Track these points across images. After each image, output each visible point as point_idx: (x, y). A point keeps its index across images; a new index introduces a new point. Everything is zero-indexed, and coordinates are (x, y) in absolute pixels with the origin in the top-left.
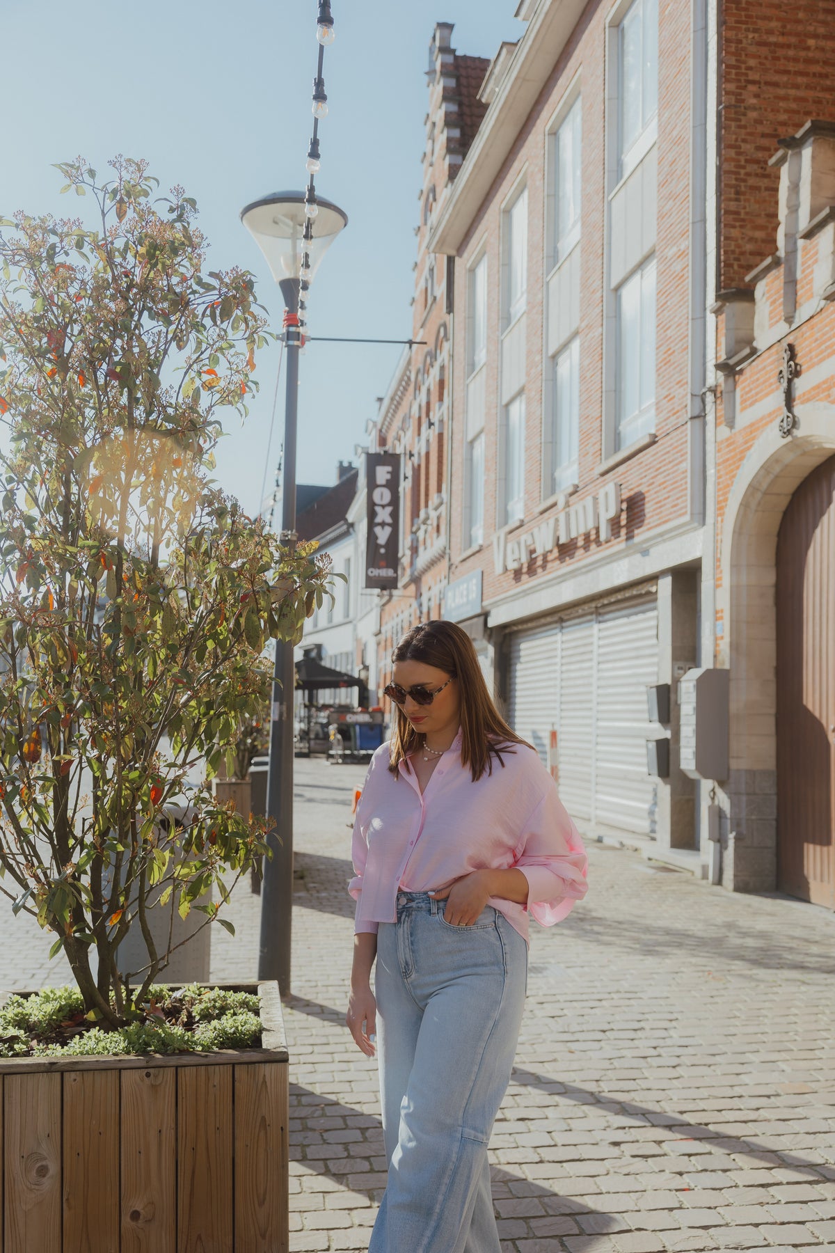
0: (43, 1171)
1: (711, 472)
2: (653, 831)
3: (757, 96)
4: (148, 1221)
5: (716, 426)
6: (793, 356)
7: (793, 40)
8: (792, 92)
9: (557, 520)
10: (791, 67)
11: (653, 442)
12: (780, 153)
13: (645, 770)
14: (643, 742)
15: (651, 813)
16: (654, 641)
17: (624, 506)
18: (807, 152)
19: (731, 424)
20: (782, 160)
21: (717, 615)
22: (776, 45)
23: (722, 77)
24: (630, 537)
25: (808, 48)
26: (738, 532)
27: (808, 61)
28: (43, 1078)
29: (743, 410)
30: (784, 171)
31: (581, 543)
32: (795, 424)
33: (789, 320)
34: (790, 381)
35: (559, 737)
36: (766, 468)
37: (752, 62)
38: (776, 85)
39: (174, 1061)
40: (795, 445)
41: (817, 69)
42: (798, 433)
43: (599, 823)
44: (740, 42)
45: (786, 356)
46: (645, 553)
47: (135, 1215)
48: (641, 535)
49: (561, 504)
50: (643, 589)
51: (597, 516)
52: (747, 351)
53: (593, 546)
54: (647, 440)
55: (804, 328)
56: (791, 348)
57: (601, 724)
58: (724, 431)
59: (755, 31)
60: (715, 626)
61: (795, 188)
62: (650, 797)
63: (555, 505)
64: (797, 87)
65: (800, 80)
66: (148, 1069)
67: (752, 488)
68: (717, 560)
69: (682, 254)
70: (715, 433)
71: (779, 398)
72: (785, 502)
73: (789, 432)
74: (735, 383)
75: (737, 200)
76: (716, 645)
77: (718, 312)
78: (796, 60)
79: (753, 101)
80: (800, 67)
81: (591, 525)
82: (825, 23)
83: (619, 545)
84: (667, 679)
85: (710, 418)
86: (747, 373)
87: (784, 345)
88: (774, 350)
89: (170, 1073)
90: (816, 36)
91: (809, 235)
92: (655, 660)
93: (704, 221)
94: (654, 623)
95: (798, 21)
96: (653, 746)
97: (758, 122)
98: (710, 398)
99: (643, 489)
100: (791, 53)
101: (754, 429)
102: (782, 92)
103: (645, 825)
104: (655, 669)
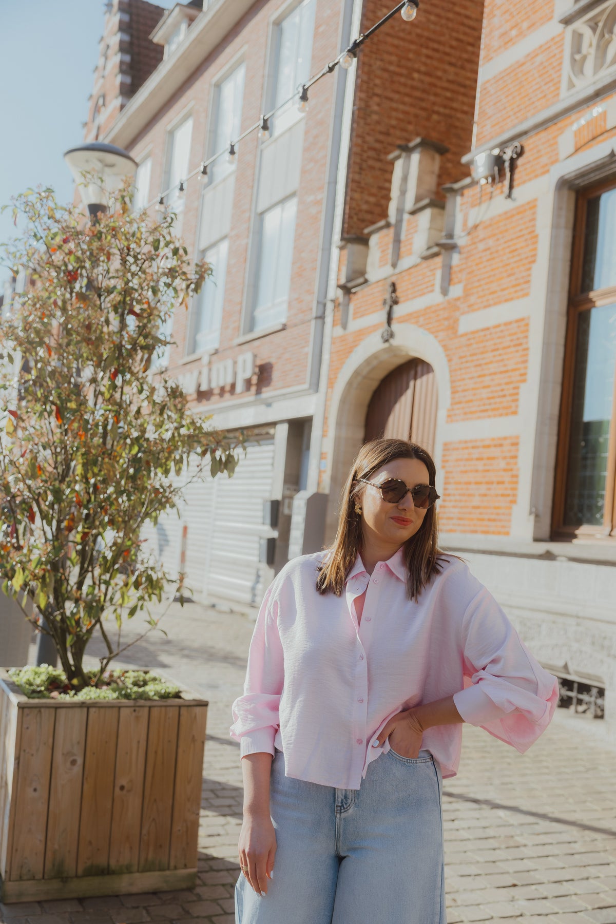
0: (74, 762)
1: (326, 357)
2: (253, 601)
3: (379, 105)
4: (129, 791)
5: (334, 325)
6: (394, 291)
7: (404, 71)
8: (401, 107)
9: (200, 373)
10: (402, 89)
11: (284, 328)
12: (396, 153)
13: (256, 559)
14: (256, 539)
15: (253, 589)
16: (269, 468)
17: (257, 370)
18: (415, 157)
19: (344, 327)
20: (398, 157)
21: (322, 456)
22: (395, 73)
23: (358, 88)
24: (258, 392)
25: (413, 79)
26: (343, 401)
27: (413, 88)
28: (78, 711)
29: (354, 318)
30: (399, 166)
31: (217, 391)
32: (392, 335)
33: (394, 265)
34: (391, 307)
35: (189, 531)
36: (368, 362)
37: (378, 81)
38: (391, 99)
39: (148, 703)
40: (390, 349)
41: (418, 94)
42: (394, 342)
43: (210, 595)
44: (370, 66)
45: (390, 290)
46: (269, 405)
47: (122, 788)
48: (267, 393)
49: (205, 360)
50: (264, 431)
51: (235, 374)
52: (361, 280)
53: (227, 395)
54: (280, 327)
55: (404, 274)
56: (394, 285)
57: (218, 523)
58: (339, 331)
59: (382, 60)
60: (320, 463)
61: (405, 179)
62: (253, 578)
63: (200, 359)
64: (404, 103)
65: (407, 99)
66: (135, 708)
67: (357, 373)
68: (325, 419)
69: (318, 203)
70: (331, 331)
71: (382, 316)
72: (375, 384)
73: (387, 341)
74: (350, 300)
75: (360, 173)
76: (320, 476)
77: (342, 248)
78: (405, 85)
79: (375, 108)
80: (407, 90)
81: (229, 380)
82: (425, 64)
83: (250, 397)
84: (278, 496)
85: (329, 319)
86: (359, 295)
87: (389, 282)
88: (380, 283)
89: (146, 710)
90: (419, 71)
91: (413, 213)
92: (269, 481)
93: (335, 182)
94: (271, 454)
95: (409, 60)
96: (264, 543)
97: (378, 123)
98: (330, 306)
99: (273, 361)
100: (403, 80)
101: (361, 334)
102: (394, 105)
103: (247, 597)
104: (268, 488)
